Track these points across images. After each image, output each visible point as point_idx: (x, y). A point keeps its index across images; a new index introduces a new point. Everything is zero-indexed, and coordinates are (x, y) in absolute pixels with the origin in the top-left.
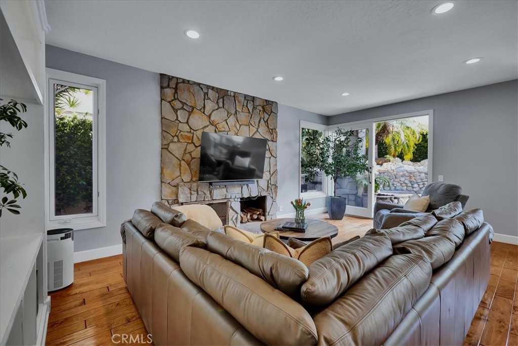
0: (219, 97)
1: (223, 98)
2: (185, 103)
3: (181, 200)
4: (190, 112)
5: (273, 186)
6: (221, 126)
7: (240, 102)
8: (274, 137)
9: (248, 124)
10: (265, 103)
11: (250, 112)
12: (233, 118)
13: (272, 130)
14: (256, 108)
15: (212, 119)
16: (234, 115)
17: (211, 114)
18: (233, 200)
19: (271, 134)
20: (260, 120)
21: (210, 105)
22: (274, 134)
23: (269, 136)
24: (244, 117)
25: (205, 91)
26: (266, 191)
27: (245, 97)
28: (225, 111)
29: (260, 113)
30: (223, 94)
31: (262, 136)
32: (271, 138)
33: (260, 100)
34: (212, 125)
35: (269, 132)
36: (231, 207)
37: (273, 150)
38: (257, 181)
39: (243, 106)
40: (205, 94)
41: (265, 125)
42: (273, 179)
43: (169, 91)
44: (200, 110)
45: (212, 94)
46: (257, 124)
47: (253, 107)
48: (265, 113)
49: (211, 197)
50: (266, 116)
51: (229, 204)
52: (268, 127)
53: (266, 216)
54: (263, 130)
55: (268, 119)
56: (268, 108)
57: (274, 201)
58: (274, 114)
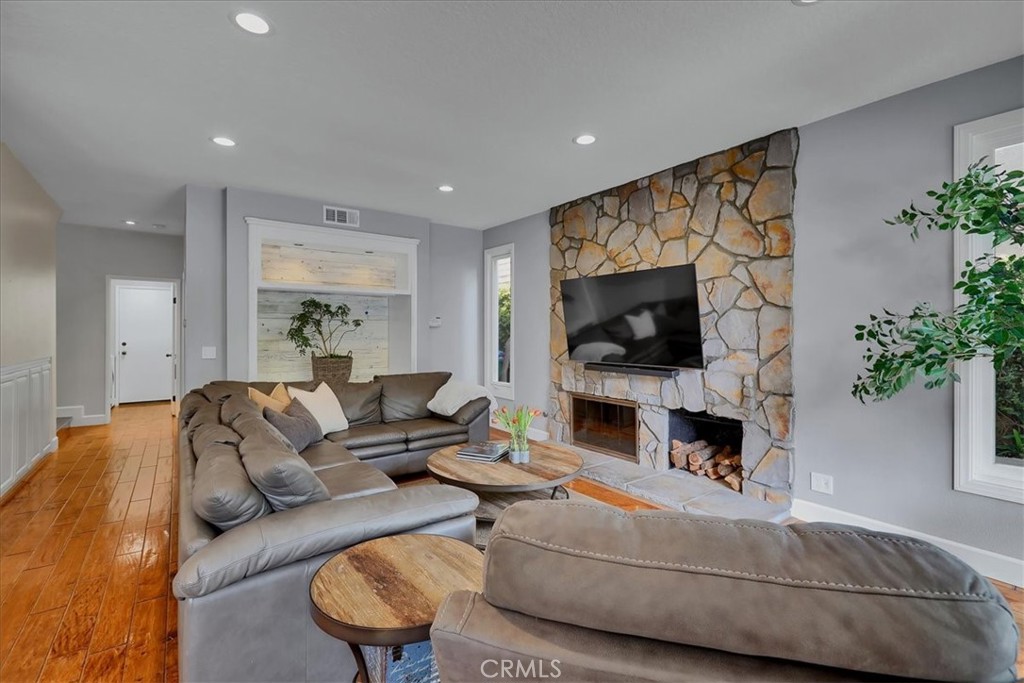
0: (620, 202)
1: (627, 200)
2: (573, 238)
3: (563, 387)
4: (579, 249)
5: (776, 397)
6: (623, 257)
7: (663, 191)
8: (771, 243)
9: (683, 233)
10: (739, 156)
11: (688, 204)
12: (647, 232)
13: (765, 223)
14: (707, 184)
15: (609, 249)
16: (650, 225)
17: (607, 241)
18: (648, 408)
19: (763, 237)
20: (719, 212)
21: (605, 225)
22: (771, 234)
23: (753, 244)
24: (672, 221)
25: (599, 204)
26: (735, 407)
27: (674, 174)
28: (631, 225)
29: (722, 191)
30: (628, 193)
31: (726, 251)
32: (761, 250)
33: (719, 157)
34: (610, 260)
35: (752, 234)
36: (644, 422)
37: (772, 286)
38: (703, 374)
39: (671, 195)
40: (599, 209)
41: (740, 218)
42: (771, 374)
43: (557, 228)
44: (591, 241)
45: (609, 204)
46: (709, 226)
47: (696, 185)
48: (738, 184)
49: (603, 392)
50: (744, 190)
51: (639, 414)
52: (750, 221)
53: (743, 479)
54: (732, 233)
55: (749, 197)
56: (750, 165)
57: (779, 447)
58: (773, 172)
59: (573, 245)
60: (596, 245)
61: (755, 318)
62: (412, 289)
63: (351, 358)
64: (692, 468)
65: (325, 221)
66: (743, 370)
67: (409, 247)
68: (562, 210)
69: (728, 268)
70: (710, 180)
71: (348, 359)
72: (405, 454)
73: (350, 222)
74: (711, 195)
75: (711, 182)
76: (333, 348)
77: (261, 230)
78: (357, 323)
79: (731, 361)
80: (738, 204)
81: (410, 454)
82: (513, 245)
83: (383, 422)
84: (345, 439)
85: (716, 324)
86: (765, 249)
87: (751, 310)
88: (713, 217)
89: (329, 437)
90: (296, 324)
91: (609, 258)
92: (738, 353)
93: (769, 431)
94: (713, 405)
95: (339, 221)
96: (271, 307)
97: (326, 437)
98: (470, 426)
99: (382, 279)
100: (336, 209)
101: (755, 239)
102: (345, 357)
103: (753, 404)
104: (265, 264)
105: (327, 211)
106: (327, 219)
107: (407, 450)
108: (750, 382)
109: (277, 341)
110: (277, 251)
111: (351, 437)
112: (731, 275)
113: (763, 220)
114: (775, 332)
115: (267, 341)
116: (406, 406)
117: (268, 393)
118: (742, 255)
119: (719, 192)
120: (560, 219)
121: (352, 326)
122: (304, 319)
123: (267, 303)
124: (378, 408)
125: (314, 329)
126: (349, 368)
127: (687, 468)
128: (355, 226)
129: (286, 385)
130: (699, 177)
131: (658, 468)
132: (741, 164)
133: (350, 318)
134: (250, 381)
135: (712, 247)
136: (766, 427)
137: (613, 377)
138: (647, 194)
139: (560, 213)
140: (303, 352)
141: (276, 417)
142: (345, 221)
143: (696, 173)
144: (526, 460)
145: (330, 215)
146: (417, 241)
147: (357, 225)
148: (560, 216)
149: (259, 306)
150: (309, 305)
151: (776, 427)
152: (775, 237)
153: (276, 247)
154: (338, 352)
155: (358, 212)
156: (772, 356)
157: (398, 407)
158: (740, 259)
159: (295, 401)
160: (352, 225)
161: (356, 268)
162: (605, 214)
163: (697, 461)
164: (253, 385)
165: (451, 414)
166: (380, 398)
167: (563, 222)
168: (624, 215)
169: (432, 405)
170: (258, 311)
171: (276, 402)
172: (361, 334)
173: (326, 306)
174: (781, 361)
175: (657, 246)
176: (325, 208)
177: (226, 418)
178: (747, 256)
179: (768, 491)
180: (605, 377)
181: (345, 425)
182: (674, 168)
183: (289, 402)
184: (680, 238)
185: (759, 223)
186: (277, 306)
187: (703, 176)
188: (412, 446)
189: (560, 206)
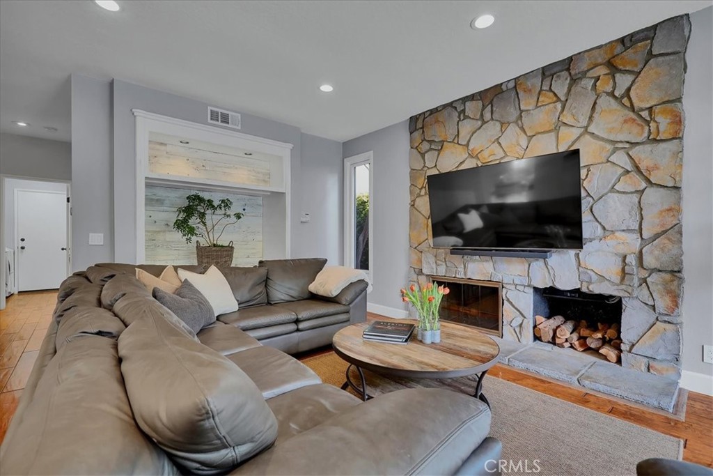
0: (483, 105)
1: (491, 103)
2: (434, 141)
3: (425, 271)
4: (439, 151)
5: (663, 274)
6: (486, 153)
7: (530, 90)
8: (658, 127)
9: (553, 126)
10: (619, 48)
11: (559, 99)
12: (512, 130)
13: (650, 109)
14: (580, 79)
15: (471, 147)
16: (516, 122)
17: (469, 141)
18: (513, 287)
19: (648, 123)
20: (595, 103)
21: (466, 127)
22: (659, 118)
23: (636, 129)
24: (541, 117)
25: (460, 108)
26: (613, 284)
27: (543, 74)
28: (495, 125)
29: (598, 84)
30: (491, 97)
31: (602, 139)
32: (646, 134)
33: (596, 52)
34: (472, 157)
35: (634, 120)
36: (508, 300)
37: (658, 168)
38: (577, 255)
39: (539, 94)
40: (459, 114)
41: (619, 107)
42: (656, 252)
43: (417, 134)
44: (452, 142)
45: (472, 108)
46: (583, 117)
47: (568, 81)
48: (618, 76)
49: (465, 274)
50: (623, 81)
51: (503, 293)
52: (632, 108)
53: (621, 351)
54: (611, 120)
55: (632, 85)
56: (633, 56)
57: (665, 322)
58: (661, 59)
59: (433, 147)
60: (457, 145)
61: (637, 200)
62: (285, 186)
63: (232, 247)
64: (558, 341)
65: (210, 121)
66: (622, 250)
67: (284, 150)
68: (422, 118)
69: (604, 155)
70: (584, 74)
71: (230, 249)
72: (295, 334)
73: (232, 124)
74: (585, 89)
75: (585, 77)
76: (215, 239)
77: (148, 124)
78: (238, 216)
79: (610, 241)
80: (617, 94)
81: (299, 334)
82: (372, 151)
83: (269, 303)
84: (236, 320)
85: (592, 207)
86: (650, 133)
87: (632, 193)
88: (588, 108)
89: (221, 319)
90: (182, 216)
91: (471, 156)
92: (617, 234)
93: (654, 306)
94: (590, 282)
95: (222, 122)
96: (157, 200)
97: (218, 318)
98: (351, 306)
99: (258, 180)
100: (220, 111)
101: (638, 124)
102: (226, 247)
103: (636, 282)
104: (153, 158)
105: (211, 111)
106: (211, 119)
107: (298, 330)
108: (632, 260)
109: (164, 231)
110: (163, 148)
111: (242, 318)
112: (608, 161)
113: (648, 106)
114: (662, 212)
115: (155, 232)
116: (290, 289)
117: (158, 275)
118: (621, 142)
119: (594, 85)
120: (419, 125)
121: (234, 219)
122: (189, 211)
123: (154, 197)
124: (264, 291)
125: (199, 220)
126: (231, 256)
127: (553, 342)
128: (236, 127)
129: (176, 268)
130: (573, 73)
131: (524, 341)
132: (620, 57)
133: (231, 212)
134: (137, 264)
135: (587, 137)
136: (651, 303)
137: (474, 261)
138: (513, 94)
139: (420, 121)
140: (189, 240)
141: (168, 298)
142: (228, 123)
143: (568, 69)
144: (437, 340)
145: (214, 116)
146: (290, 146)
147: (239, 128)
148: (418, 123)
149: (146, 199)
150: (194, 200)
151: (662, 303)
152: (663, 122)
153: (162, 144)
154: (220, 243)
155: (239, 115)
156: (657, 236)
157: (282, 289)
158: (620, 145)
159: (186, 283)
160: (233, 127)
161: (236, 168)
162: (466, 117)
163: (565, 335)
164: (141, 267)
165: (334, 295)
166: (266, 281)
167: (423, 128)
168: (487, 115)
169: (313, 287)
170: (146, 204)
171: (167, 284)
172: (240, 228)
173: (209, 201)
174: (669, 239)
175: (524, 142)
176: (209, 108)
177: (106, 300)
178: (628, 142)
179: (652, 363)
180: (468, 261)
181: (235, 307)
182: (543, 68)
183: (180, 284)
184: (550, 131)
185: (642, 110)
186: (164, 200)
187: (577, 71)
188: (301, 326)
189: (420, 115)
